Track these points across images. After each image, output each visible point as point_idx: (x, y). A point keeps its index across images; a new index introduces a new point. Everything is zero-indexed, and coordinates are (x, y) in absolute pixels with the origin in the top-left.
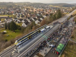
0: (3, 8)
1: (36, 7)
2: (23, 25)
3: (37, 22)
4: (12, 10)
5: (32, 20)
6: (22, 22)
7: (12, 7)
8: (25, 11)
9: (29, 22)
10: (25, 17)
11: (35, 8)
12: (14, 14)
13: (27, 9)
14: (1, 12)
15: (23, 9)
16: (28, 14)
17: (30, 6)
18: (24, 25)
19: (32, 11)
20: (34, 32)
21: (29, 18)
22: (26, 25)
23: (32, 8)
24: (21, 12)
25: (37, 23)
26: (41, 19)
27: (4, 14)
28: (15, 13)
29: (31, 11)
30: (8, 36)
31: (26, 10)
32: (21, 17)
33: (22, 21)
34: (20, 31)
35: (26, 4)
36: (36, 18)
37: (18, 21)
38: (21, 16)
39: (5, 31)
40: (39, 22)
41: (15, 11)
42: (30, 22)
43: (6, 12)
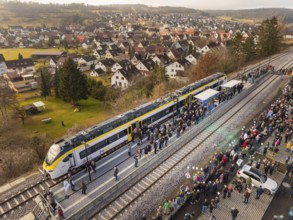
0: (49, 26)
1: (169, 23)
2: (113, 83)
3: (175, 69)
4: (80, 30)
5: (153, 64)
6: (113, 70)
7: (81, 23)
8: (128, 34)
9: (139, 71)
10: (127, 53)
11: (166, 26)
12: (85, 46)
13: (136, 28)
14: (41, 38)
15: (121, 27)
16: (136, 44)
17: (148, 17)
18: (120, 80)
19: (154, 35)
20: (164, 102)
21: (139, 57)
22: (125, 81)
23: (153, 25)
24: (113, 39)
25: (175, 73)
26: (191, 59)
27: (51, 44)
28: (91, 40)
29: (150, 34)
30: (49, 122)
31: (130, 30)
32: (109, 54)
33: (115, 66)
34: (102, 103)
35: (131, 11)
36: (170, 54)
37: (97, 67)
38: (110, 51)
39: (39, 104)
40: (182, 69)
41: (92, 34)
42: (144, 72)
43: (58, 38)
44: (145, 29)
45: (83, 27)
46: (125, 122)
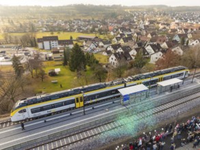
0: (96, 19)
1: (180, 19)
7: (116, 18)
8: (145, 26)
11: (177, 21)
12: (112, 33)
13: (151, 22)
14: (88, 26)
15: (141, 21)
17: (164, 14)
19: (165, 28)
22: (117, 61)
23: (167, 20)
24: (132, 30)
27: (92, 31)
28: (117, 30)
29: (161, 27)
31: (147, 24)
32: (122, 40)
35: (153, 10)
37: (109, 49)
43: (97, 27)
44: (158, 23)
45: (116, 21)
46: (71, 95)
